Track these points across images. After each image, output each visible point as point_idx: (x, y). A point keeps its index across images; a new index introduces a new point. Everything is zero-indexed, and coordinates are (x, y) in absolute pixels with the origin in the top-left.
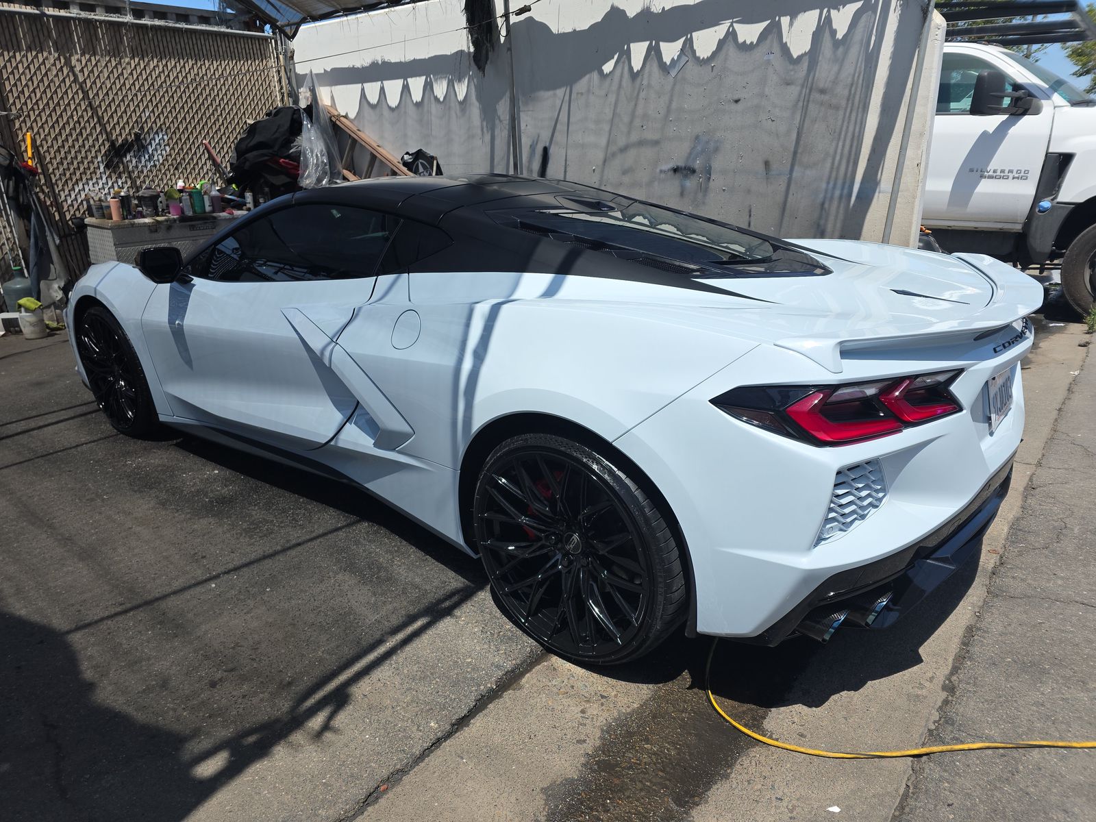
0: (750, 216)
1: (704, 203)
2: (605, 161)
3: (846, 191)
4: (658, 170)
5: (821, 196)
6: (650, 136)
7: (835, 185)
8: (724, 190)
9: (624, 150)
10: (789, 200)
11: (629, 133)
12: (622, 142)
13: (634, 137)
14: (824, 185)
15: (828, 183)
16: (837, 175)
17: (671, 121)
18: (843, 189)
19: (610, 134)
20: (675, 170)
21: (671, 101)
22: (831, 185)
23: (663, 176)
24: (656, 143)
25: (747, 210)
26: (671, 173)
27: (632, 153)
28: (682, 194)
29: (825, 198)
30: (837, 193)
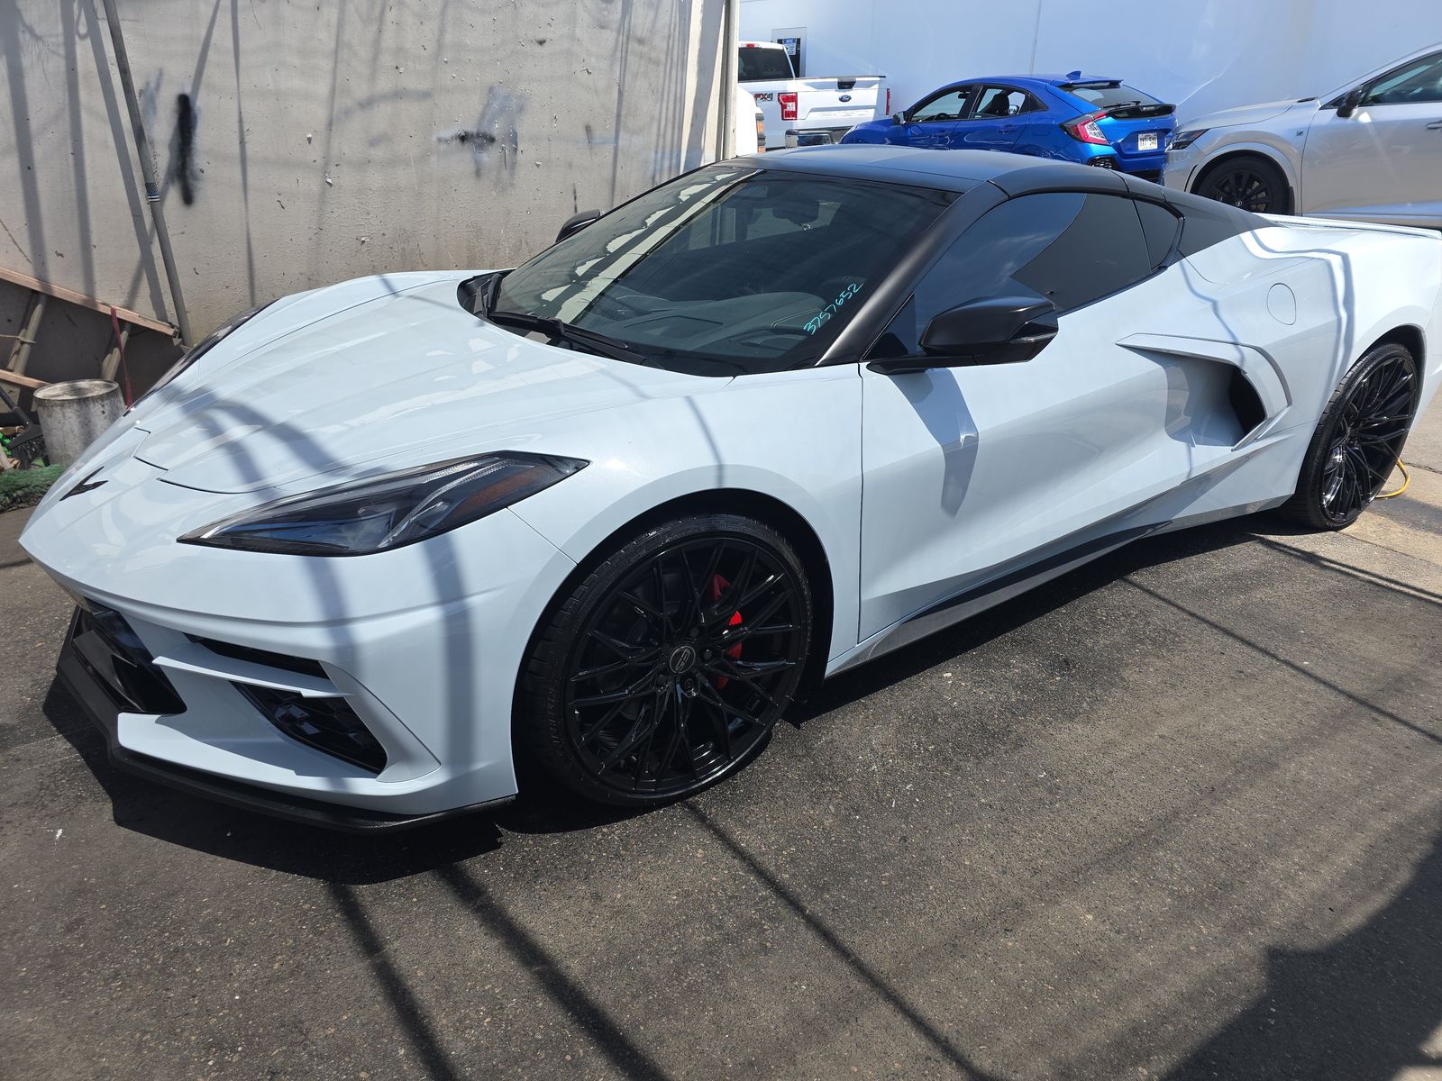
0: (575, 198)
1: (512, 185)
2: (330, 124)
3: (674, 161)
4: (434, 139)
5: (651, 168)
6: (411, 83)
7: (663, 153)
8: (538, 165)
9: (367, 104)
10: (618, 174)
11: (373, 77)
12: (361, 90)
13: (384, 84)
14: (653, 155)
15: (656, 152)
16: (664, 142)
17: (446, 62)
18: (671, 159)
19: (335, 79)
20: (463, 138)
21: (442, 31)
22: (659, 155)
23: (443, 147)
24: (426, 95)
25: (571, 192)
26: (458, 141)
27: (382, 113)
28: (478, 173)
29: (655, 170)
30: (666, 164)
